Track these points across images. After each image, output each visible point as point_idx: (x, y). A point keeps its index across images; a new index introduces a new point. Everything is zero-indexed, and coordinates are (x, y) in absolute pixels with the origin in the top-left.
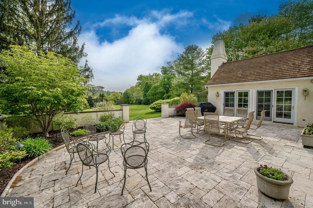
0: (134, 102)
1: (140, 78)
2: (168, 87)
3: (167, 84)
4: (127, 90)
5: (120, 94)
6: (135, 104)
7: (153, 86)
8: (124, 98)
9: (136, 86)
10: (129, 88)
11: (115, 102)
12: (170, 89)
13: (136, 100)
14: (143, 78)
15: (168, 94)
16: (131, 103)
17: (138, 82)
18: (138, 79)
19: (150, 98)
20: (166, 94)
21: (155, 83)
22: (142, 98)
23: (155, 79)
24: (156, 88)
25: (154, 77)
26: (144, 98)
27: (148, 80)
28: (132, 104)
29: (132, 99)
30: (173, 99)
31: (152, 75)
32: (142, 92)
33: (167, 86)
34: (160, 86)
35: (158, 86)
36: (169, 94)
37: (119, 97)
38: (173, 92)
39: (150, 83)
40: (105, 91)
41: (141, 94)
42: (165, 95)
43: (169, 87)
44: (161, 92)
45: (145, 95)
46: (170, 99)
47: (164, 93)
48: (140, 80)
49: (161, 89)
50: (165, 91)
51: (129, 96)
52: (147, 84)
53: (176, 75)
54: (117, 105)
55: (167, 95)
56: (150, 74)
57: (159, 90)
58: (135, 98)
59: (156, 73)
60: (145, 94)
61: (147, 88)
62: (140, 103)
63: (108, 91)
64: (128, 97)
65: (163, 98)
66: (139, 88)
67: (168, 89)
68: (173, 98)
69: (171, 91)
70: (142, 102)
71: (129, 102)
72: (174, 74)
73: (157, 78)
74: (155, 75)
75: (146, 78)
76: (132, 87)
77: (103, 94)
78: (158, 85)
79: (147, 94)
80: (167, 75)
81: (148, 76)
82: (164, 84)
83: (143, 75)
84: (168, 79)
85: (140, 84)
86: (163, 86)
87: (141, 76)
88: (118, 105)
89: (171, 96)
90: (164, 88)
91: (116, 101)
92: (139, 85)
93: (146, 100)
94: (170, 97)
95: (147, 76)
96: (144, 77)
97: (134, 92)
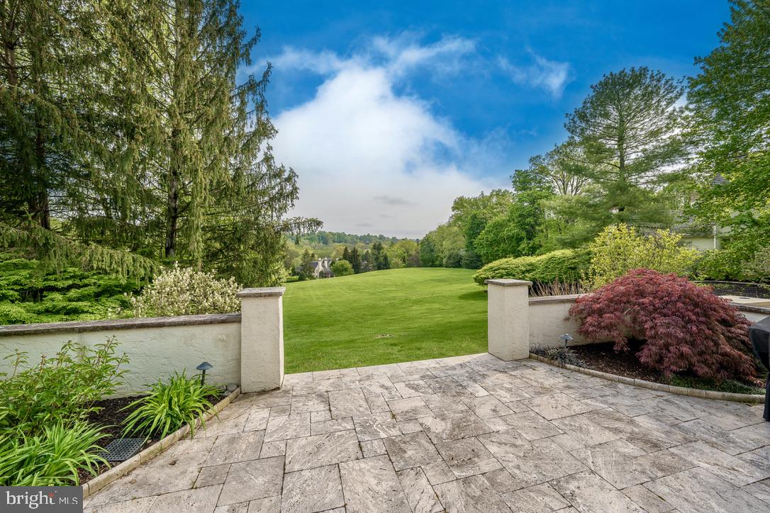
0: (444, 260)
1: (460, 204)
2: (533, 223)
3: (529, 215)
4: (430, 233)
5: (416, 244)
6: (446, 267)
7: (490, 223)
8: (423, 251)
9: (450, 225)
10: (434, 228)
11: (404, 261)
12: (537, 228)
13: (449, 258)
14: (465, 205)
15: (532, 242)
16: (437, 263)
17: (453, 213)
18: (454, 209)
19: (483, 252)
20: (525, 241)
21: (496, 215)
22: (462, 253)
23: (496, 204)
24: (499, 226)
25: (494, 200)
26: (466, 251)
27: (478, 208)
28: (441, 266)
29: (441, 254)
30: (548, 255)
31: (489, 195)
32: (464, 236)
33: (530, 220)
34: (509, 221)
35: (504, 221)
36: (536, 240)
37: (414, 250)
38: (546, 236)
39: (484, 214)
40: (388, 238)
41: (462, 242)
42: (523, 245)
43: (535, 221)
44: (513, 237)
45: (470, 245)
46: (538, 255)
47: (522, 239)
48: (457, 208)
49: (512, 229)
50: (524, 234)
51: (432, 247)
52: (474, 217)
53: (557, 190)
54: (406, 267)
55: (530, 245)
56: (482, 194)
57: (505, 233)
58: (447, 253)
59: (500, 191)
60: (471, 243)
61: (476, 226)
62: (457, 263)
63: (394, 238)
64: (432, 251)
65: (519, 251)
66: (456, 229)
67: (533, 227)
68: (549, 250)
69: (541, 234)
70: (463, 262)
71: (433, 262)
72: (549, 187)
73: (503, 201)
74: (497, 195)
75: (474, 203)
76: (440, 228)
77: (380, 245)
78: (504, 218)
79: (476, 241)
80: (529, 192)
81: (480, 199)
82: (520, 216)
83: (466, 196)
84: (533, 202)
85: (458, 218)
86: (516, 221)
87: (461, 199)
88: (409, 267)
89: (541, 246)
90: (522, 225)
91: (407, 258)
92: (455, 222)
93: (472, 257)
94: (538, 248)
95: (475, 199)
96: (469, 201)
97: (444, 239)
